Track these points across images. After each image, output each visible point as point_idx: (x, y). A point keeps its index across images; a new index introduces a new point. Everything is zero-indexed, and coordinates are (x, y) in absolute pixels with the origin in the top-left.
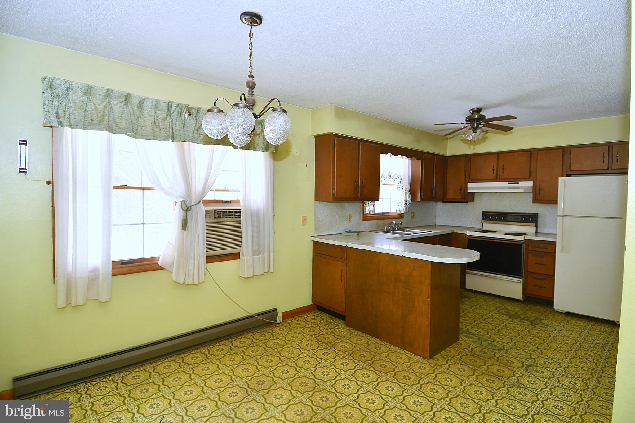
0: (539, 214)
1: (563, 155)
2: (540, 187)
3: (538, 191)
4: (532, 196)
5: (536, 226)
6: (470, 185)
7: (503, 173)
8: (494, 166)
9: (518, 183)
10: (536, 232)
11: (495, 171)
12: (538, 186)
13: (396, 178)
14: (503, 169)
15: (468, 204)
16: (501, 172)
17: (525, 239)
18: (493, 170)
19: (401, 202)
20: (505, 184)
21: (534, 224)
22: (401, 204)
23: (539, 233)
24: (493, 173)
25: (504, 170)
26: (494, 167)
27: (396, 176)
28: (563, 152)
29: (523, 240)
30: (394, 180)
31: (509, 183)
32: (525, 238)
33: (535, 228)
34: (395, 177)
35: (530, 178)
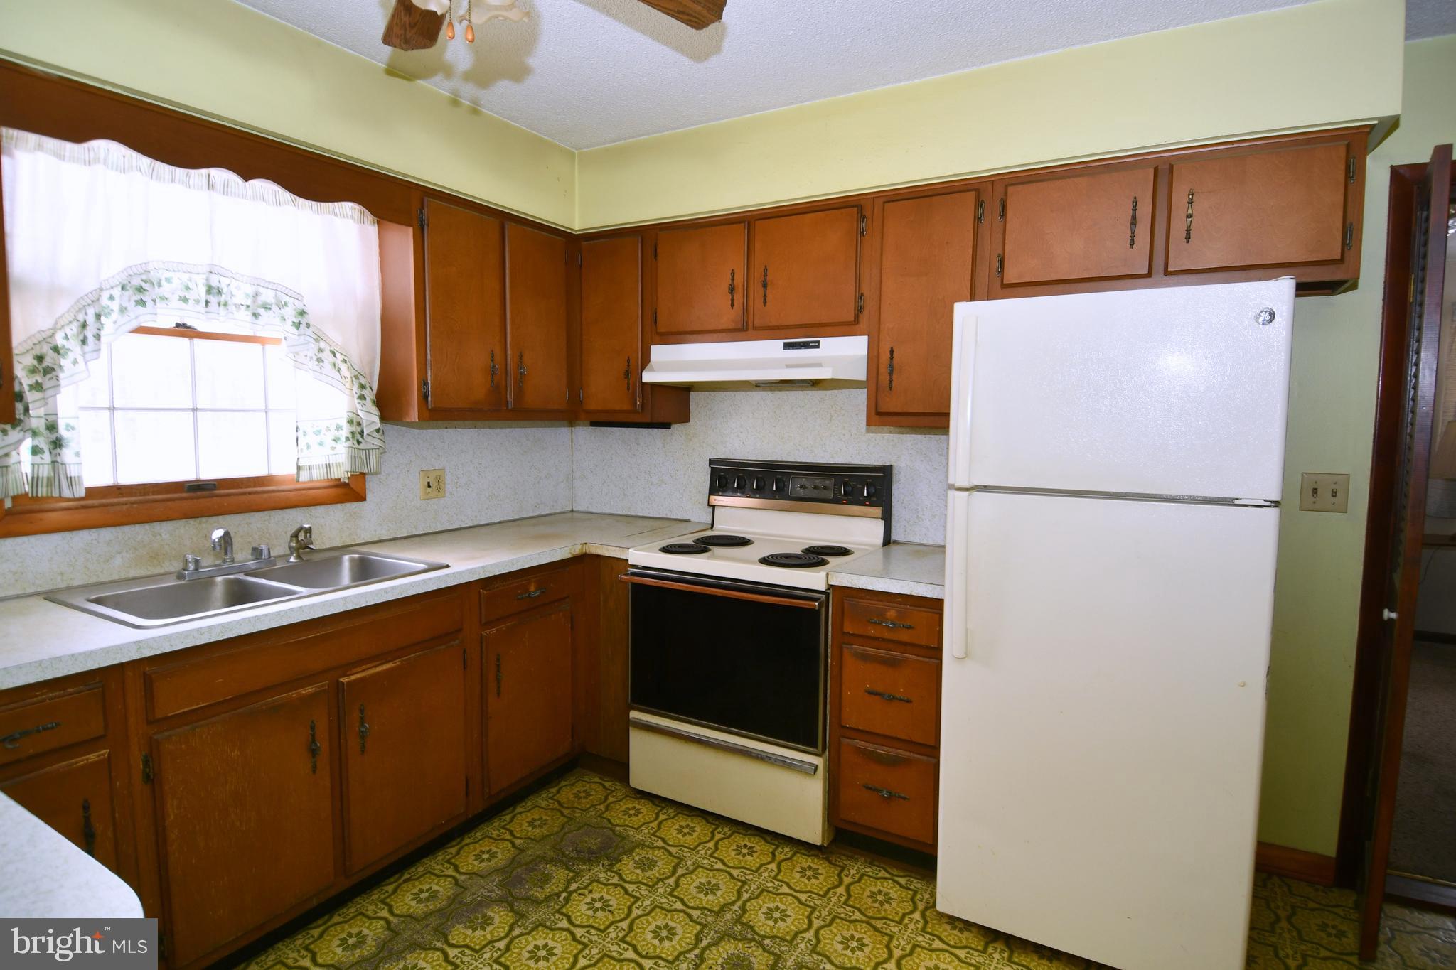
0: (895, 471)
1: (978, 219)
2: (892, 358)
3: (884, 378)
4: (865, 396)
5: (887, 518)
6: (658, 353)
7: (765, 302)
8: (733, 273)
9: (817, 345)
10: (887, 541)
11: (738, 298)
12: (885, 356)
13: (266, 307)
14: (765, 285)
15: (669, 431)
16: (759, 301)
17: (831, 587)
18: (732, 290)
19: (333, 428)
20: (773, 348)
21: (877, 511)
22: (334, 433)
23: (896, 543)
24: (732, 305)
25: (769, 288)
26: (733, 279)
27: (268, 296)
28: (979, 203)
29: (823, 587)
30: (255, 315)
31: (788, 346)
32: (832, 582)
33: (880, 525)
34: (261, 299)
35: (857, 320)
